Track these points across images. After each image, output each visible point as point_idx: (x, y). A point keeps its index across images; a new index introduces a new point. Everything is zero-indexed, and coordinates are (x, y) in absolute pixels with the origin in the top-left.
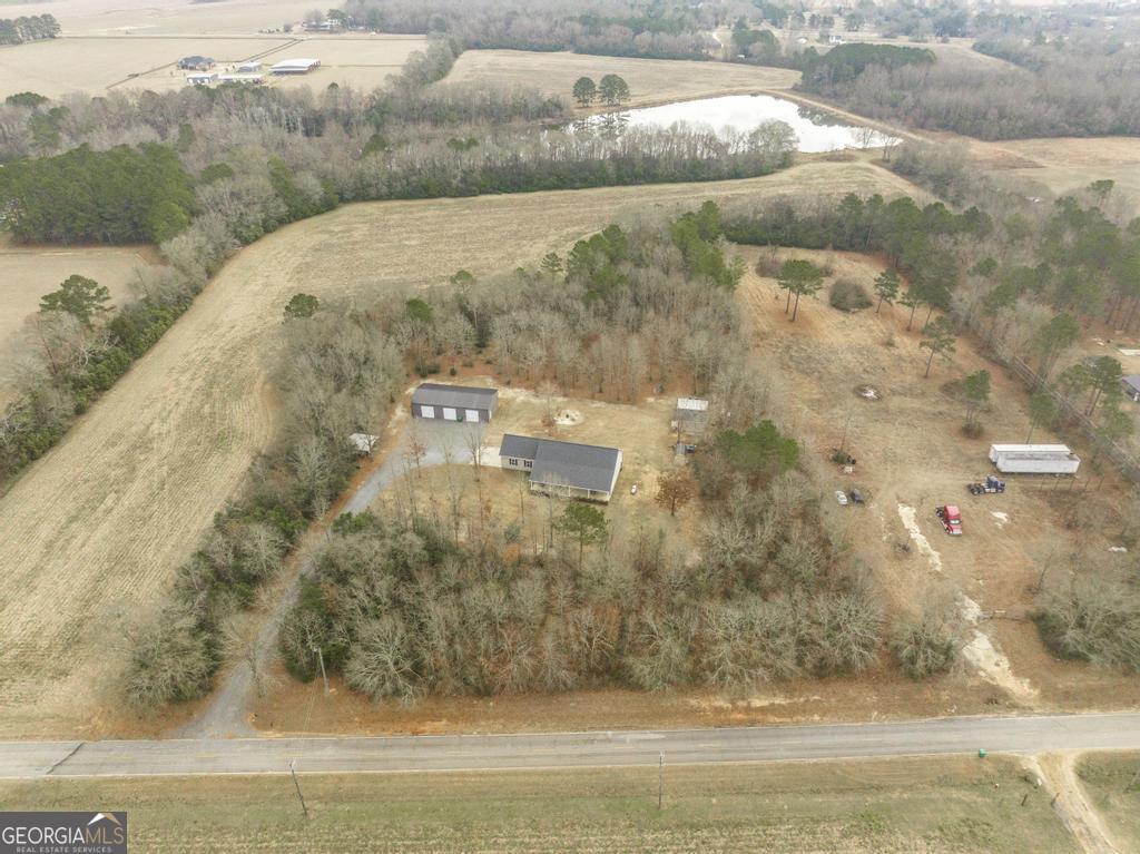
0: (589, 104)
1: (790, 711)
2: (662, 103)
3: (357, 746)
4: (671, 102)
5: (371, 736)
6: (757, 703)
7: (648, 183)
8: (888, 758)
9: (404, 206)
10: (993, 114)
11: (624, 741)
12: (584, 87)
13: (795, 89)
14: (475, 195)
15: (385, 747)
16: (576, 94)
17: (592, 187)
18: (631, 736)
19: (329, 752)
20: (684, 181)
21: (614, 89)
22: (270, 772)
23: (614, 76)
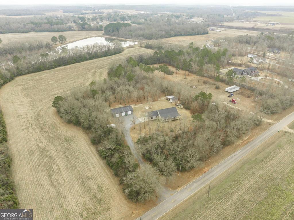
0: (57, 44)
1: (251, 138)
2: (75, 41)
3: (199, 181)
4: (77, 41)
5: (198, 177)
6: (245, 139)
7: (97, 58)
8: (270, 137)
9: (35, 75)
10: (154, 34)
11: (237, 154)
12: (54, 39)
13: (103, 35)
14: (54, 68)
15: (204, 177)
16: (52, 41)
17: (84, 61)
18: (237, 153)
19: (195, 185)
20: (105, 56)
21: (62, 39)
22: (190, 195)
23: (62, 35)
